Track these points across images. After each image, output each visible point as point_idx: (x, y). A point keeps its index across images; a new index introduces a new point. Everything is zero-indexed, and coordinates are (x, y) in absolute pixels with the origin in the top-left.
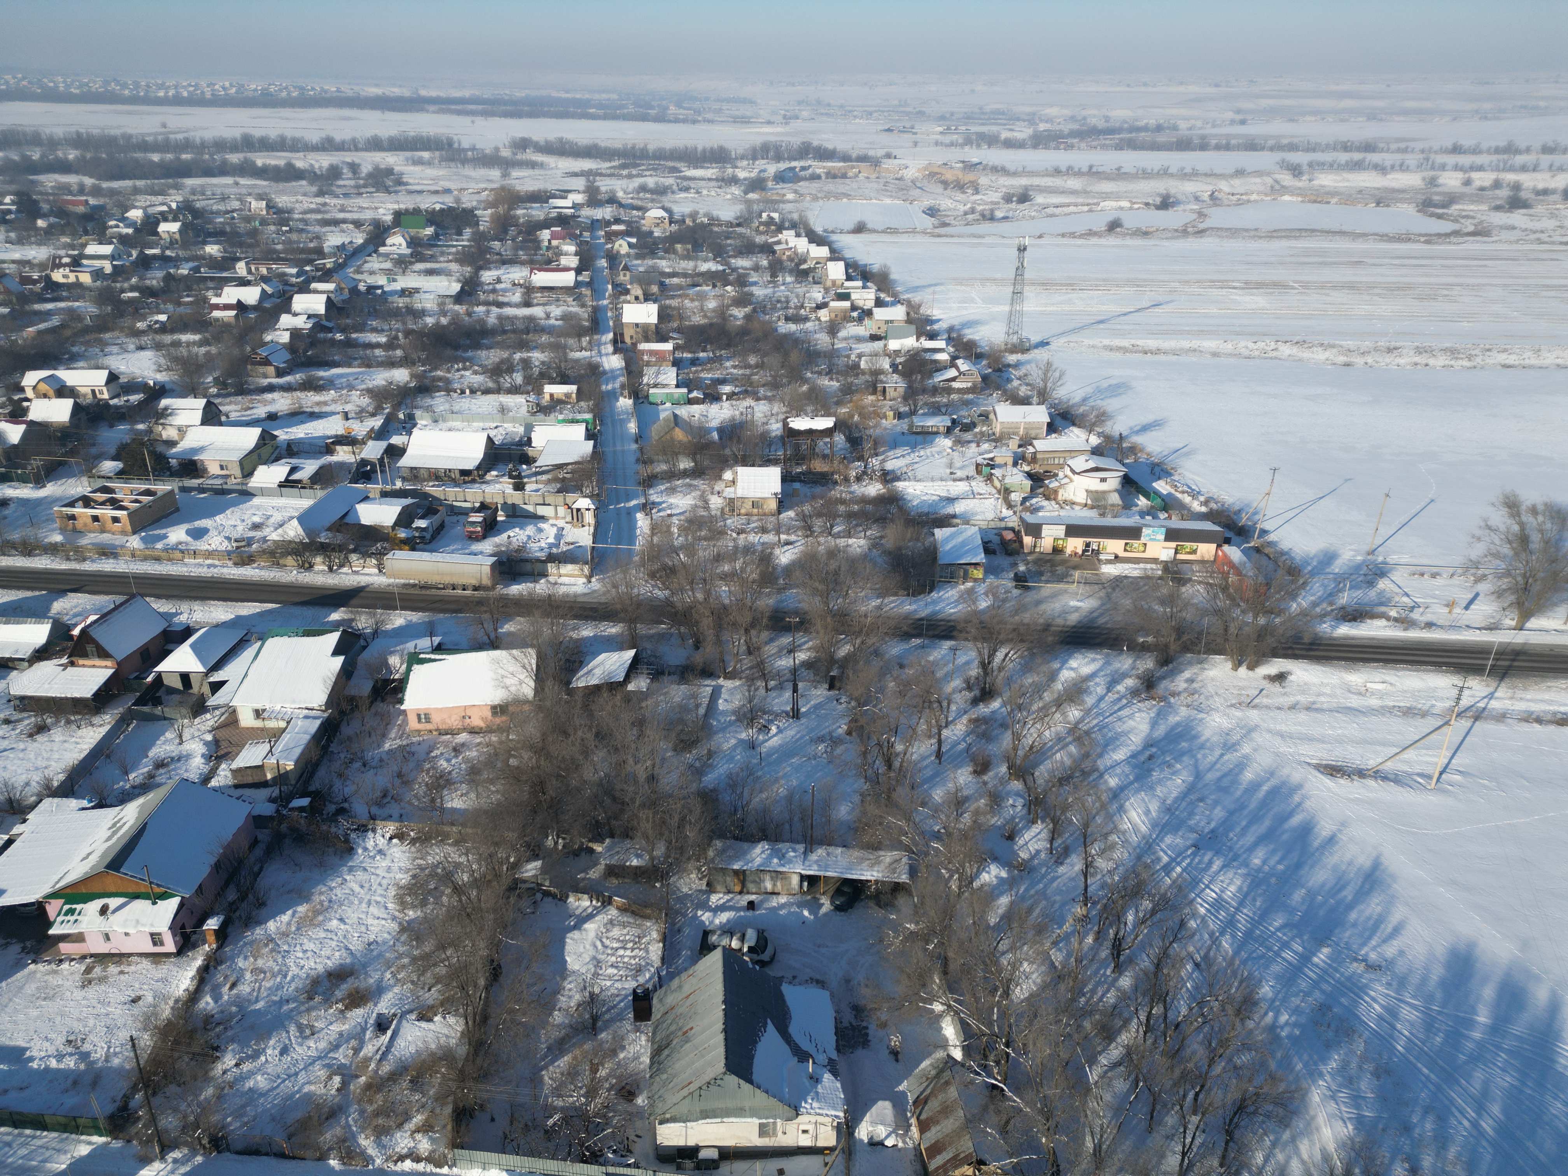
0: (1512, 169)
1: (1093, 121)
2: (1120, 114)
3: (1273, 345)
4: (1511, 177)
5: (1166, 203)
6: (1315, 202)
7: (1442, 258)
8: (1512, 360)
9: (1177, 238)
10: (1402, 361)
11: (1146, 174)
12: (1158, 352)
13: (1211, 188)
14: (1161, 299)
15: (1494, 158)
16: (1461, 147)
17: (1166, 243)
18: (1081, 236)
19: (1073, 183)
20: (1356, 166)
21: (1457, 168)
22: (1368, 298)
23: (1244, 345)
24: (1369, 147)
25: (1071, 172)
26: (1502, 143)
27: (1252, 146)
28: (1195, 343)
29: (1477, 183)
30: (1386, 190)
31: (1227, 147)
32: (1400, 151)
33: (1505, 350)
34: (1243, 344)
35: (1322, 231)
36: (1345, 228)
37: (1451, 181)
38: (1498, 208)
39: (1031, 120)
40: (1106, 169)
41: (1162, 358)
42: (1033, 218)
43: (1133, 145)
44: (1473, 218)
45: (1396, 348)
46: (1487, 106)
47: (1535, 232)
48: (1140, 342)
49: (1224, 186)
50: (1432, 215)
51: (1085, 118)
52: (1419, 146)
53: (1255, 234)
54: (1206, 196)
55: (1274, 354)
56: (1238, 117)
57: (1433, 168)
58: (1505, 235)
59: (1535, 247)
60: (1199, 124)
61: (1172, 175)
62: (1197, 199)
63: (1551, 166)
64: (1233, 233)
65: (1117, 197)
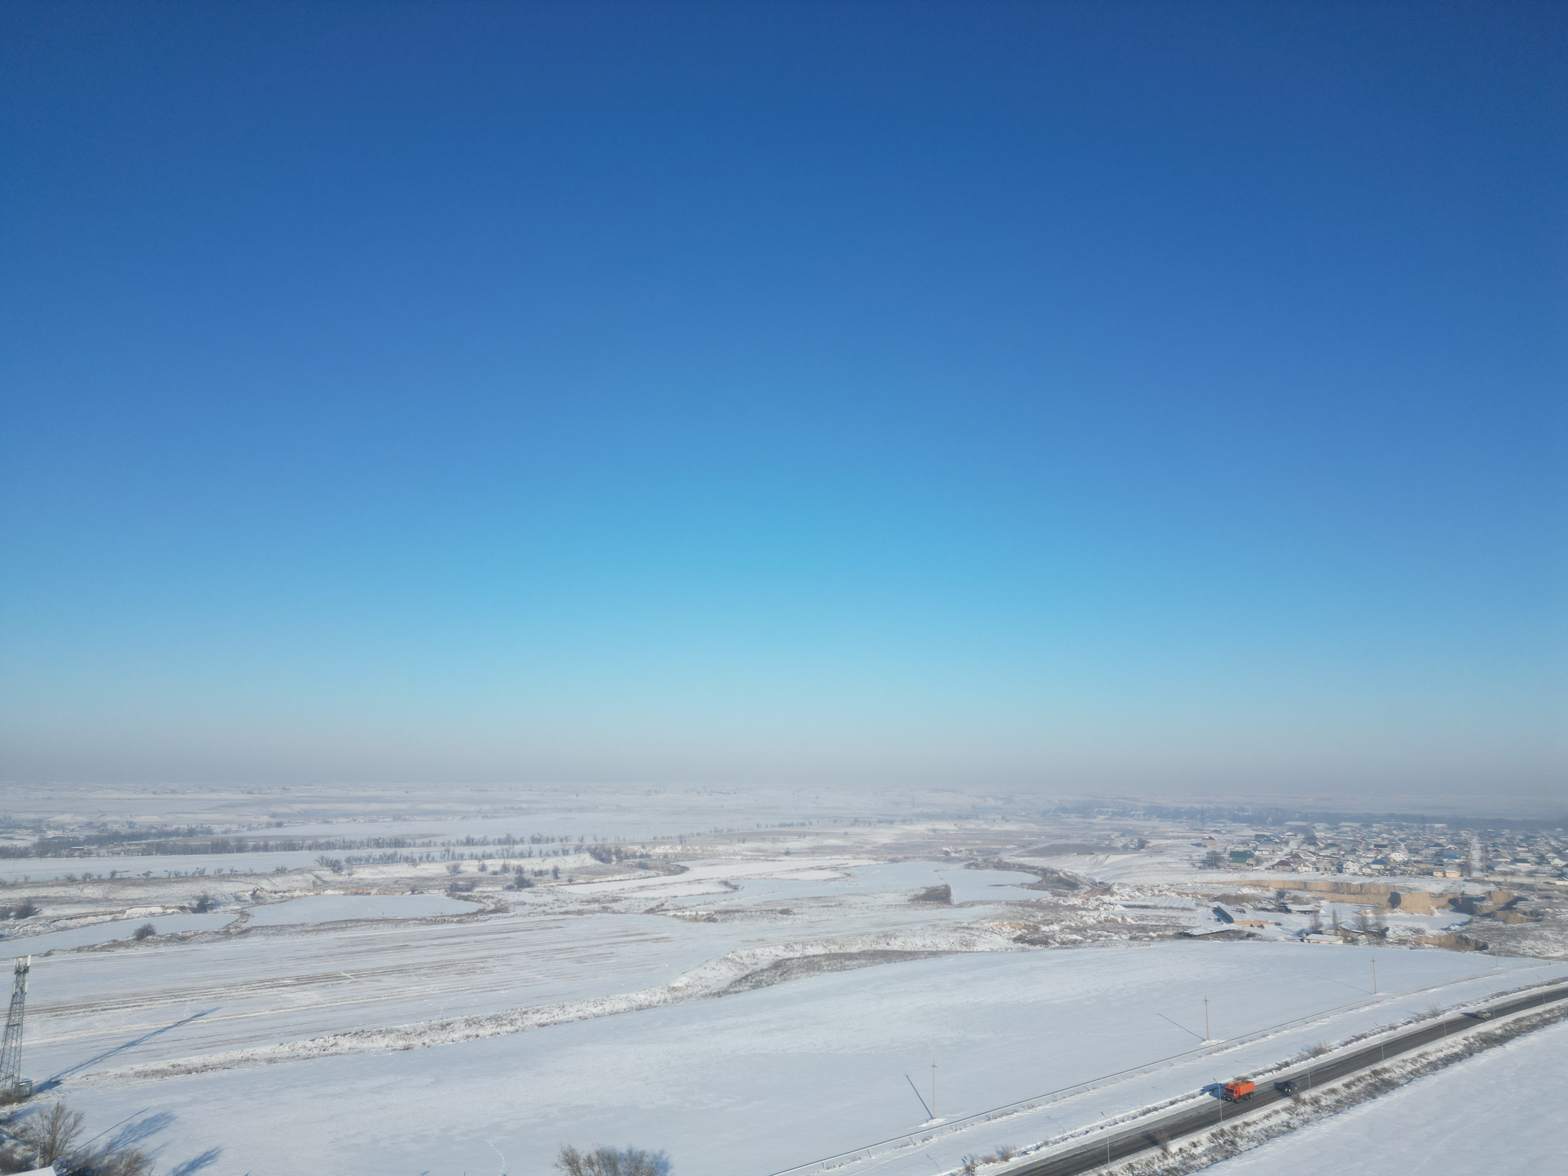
0: (513, 856)
1: (115, 827)
2: (145, 819)
3: (332, 1040)
4: (514, 862)
5: (203, 906)
6: (357, 894)
7: (473, 934)
8: (544, 1018)
9: (219, 940)
10: (455, 1036)
11: (179, 878)
12: (205, 1068)
13: (252, 887)
14: (204, 1007)
15: (499, 847)
16: (473, 840)
17: (205, 947)
18: (103, 948)
19: (91, 891)
20: (390, 860)
21: (472, 857)
22: (417, 979)
23: (303, 1045)
24: (398, 843)
25: (87, 879)
26: (503, 836)
27: (290, 846)
28: (247, 1052)
29: (491, 869)
30: (418, 878)
31: (266, 848)
32: (424, 845)
33: (538, 1011)
34: (300, 1044)
35: (367, 921)
36: (387, 915)
37: (470, 868)
38: (509, 888)
39: (36, 827)
40: (133, 875)
41: (210, 1074)
42: (38, 934)
43: (162, 850)
44: (492, 897)
45: (448, 1024)
46: (486, 807)
47: (540, 906)
48: (181, 1061)
49: (265, 884)
50: (460, 898)
51: (104, 825)
52: (440, 840)
53: (302, 929)
54: (247, 896)
55: (334, 1049)
56: (274, 821)
57: (454, 858)
58: (519, 910)
59: (543, 918)
60: (234, 827)
61: (208, 877)
62: (238, 899)
63: (541, 852)
64: (280, 929)
65: (147, 902)
